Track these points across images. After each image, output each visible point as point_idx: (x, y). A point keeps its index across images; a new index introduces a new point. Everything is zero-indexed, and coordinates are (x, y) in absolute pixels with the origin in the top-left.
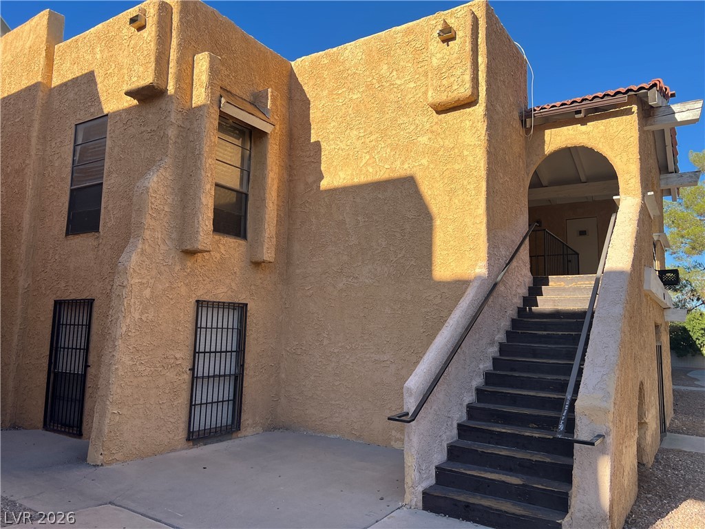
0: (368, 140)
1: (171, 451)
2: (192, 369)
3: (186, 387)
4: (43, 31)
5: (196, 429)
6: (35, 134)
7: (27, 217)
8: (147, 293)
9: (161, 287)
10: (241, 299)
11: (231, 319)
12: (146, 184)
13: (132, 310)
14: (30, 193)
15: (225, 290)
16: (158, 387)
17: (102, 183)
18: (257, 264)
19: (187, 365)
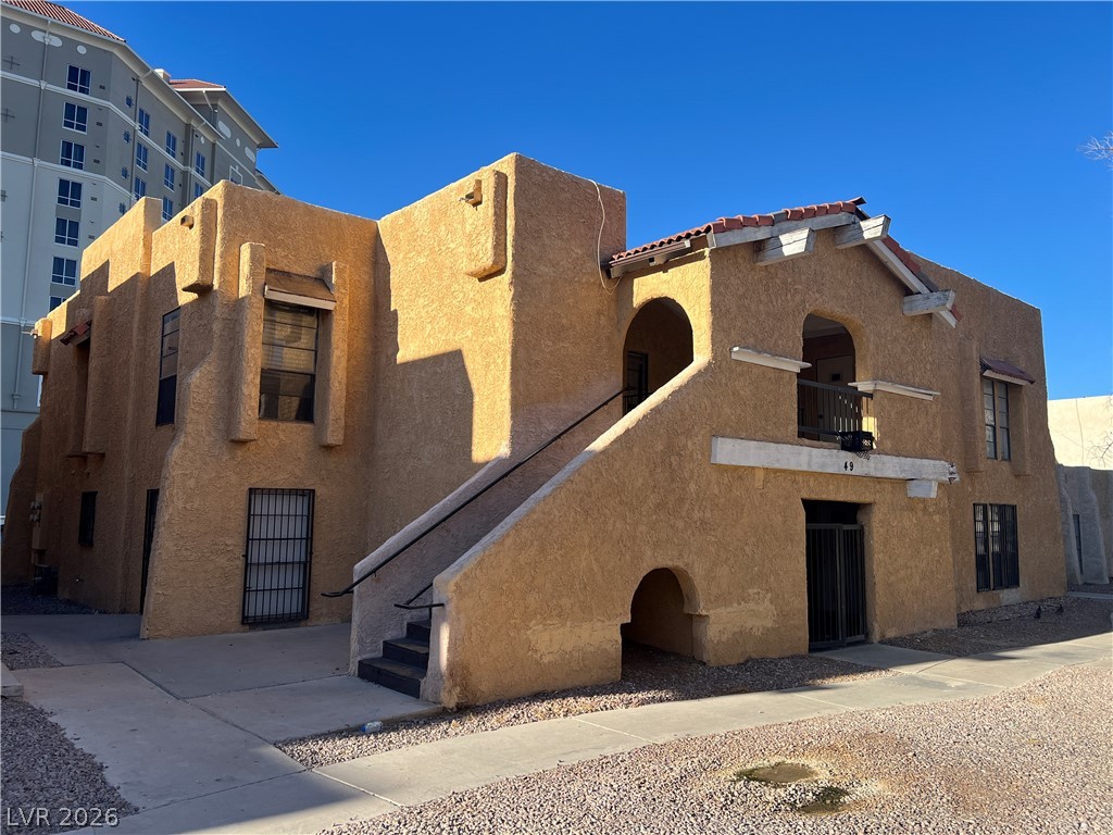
0: (430, 309)
1: (223, 633)
2: (246, 556)
3: (240, 573)
4: (141, 220)
5: (252, 613)
6: (135, 326)
7: (130, 408)
8: (191, 483)
9: (206, 477)
10: (308, 485)
11: (298, 506)
12: (190, 381)
13: (175, 499)
14: (133, 384)
15: (287, 477)
16: (206, 572)
17: (175, 376)
18: (329, 448)
19: (240, 552)
